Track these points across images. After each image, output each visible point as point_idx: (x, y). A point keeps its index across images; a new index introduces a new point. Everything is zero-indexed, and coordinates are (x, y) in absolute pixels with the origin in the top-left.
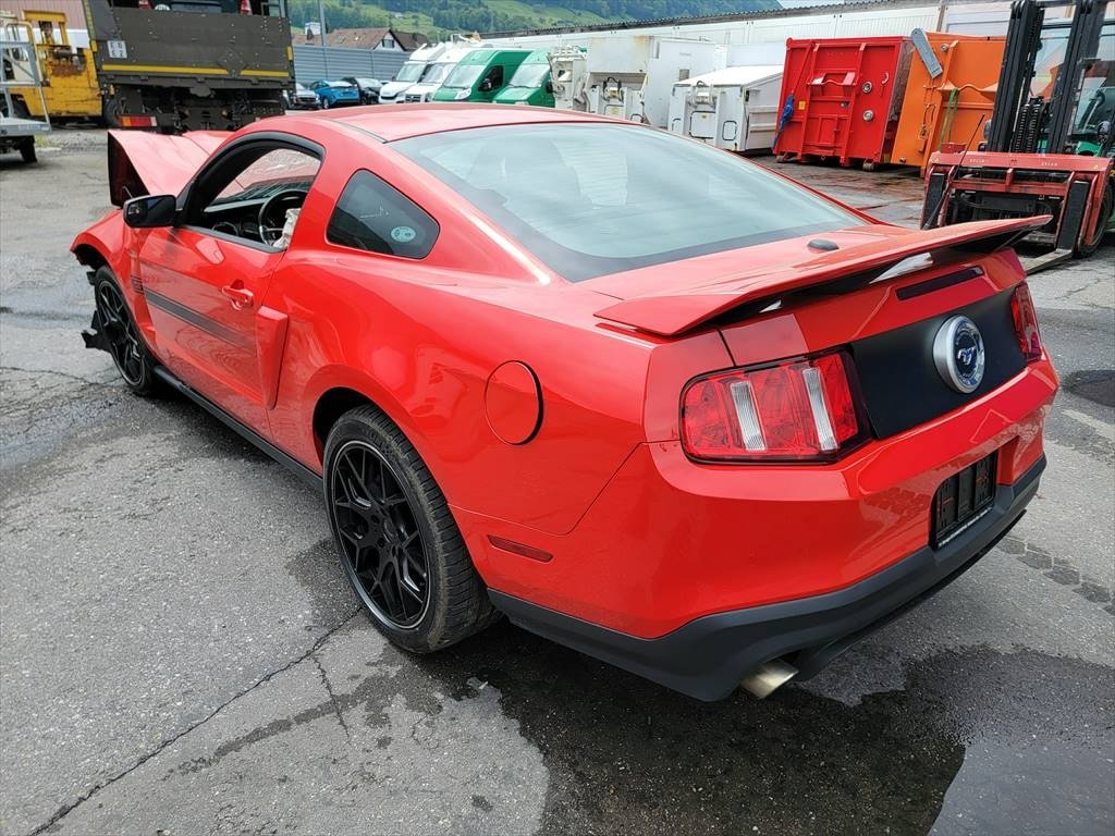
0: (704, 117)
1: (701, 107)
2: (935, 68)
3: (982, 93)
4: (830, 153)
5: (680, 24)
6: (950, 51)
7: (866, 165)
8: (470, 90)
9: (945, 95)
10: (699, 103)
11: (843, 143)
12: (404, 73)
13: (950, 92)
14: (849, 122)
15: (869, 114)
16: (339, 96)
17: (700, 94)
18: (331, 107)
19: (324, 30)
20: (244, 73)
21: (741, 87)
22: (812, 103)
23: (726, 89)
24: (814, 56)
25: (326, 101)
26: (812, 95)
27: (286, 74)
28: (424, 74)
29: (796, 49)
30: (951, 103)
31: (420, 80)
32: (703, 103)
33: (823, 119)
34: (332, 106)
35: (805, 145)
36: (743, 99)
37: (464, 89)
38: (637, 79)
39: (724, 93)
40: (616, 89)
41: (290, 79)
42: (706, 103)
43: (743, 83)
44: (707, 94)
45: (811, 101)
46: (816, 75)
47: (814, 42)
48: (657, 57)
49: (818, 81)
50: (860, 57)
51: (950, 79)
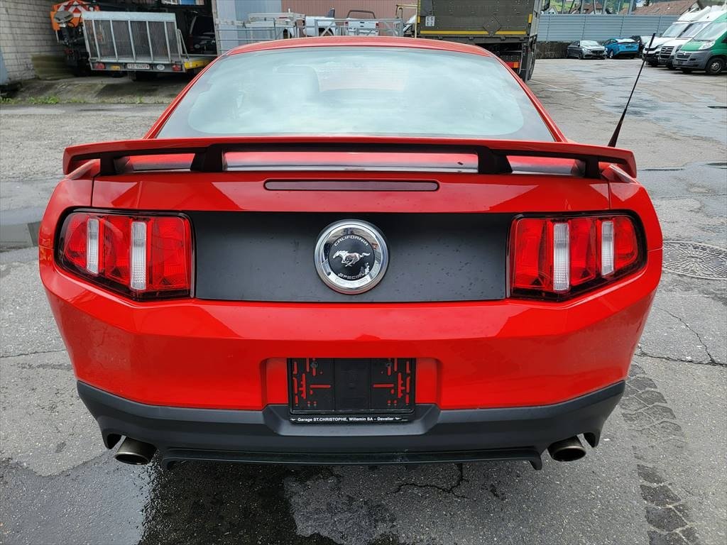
8: (714, 42)
12: (671, 31)
16: (622, 49)
18: (614, 58)
19: (631, 9)
20: (497, 33)
25: (612, 53)
27: (524, 33)
28: (685, 31)
31: (679, 36)
34: (616, 57)
37: (710, 41)
41: (526, 36)
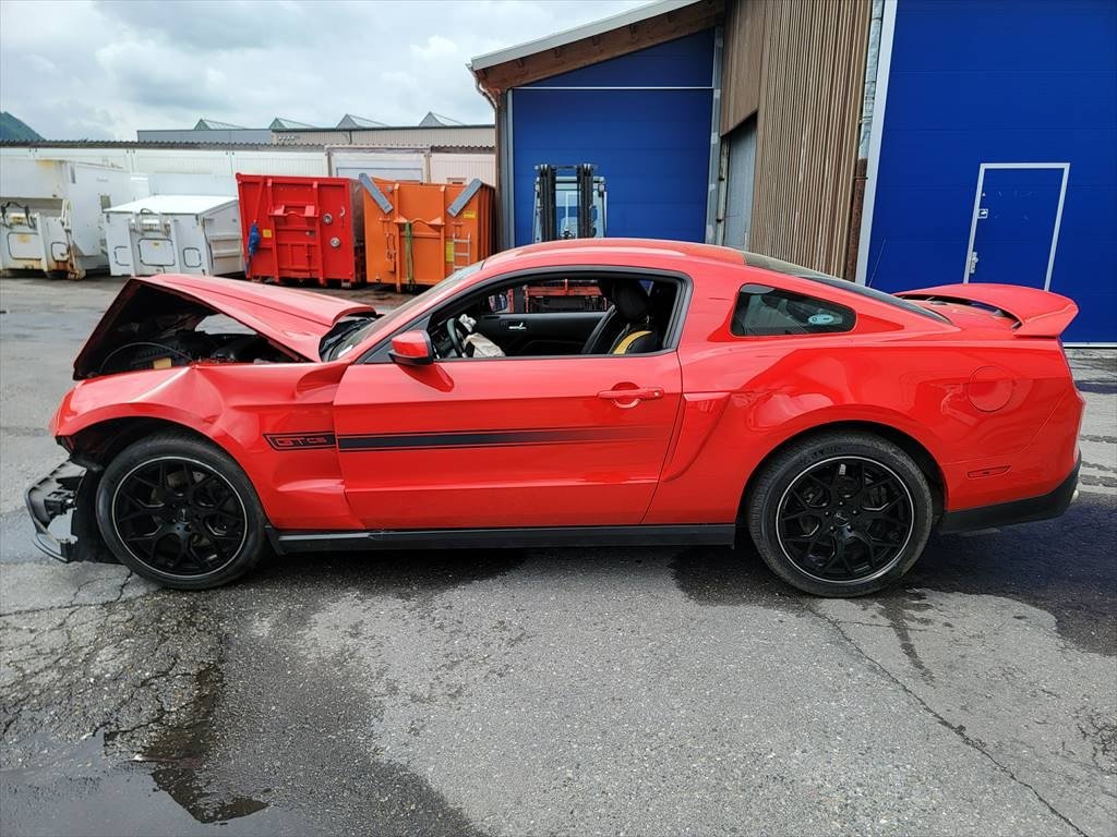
0: (156, 244)
1: (151, 235)
2: (386, 205)
3: (431, 226)
4: (307, 275)
5: (39, 146)
6: (396, 192)
7: (344, 284)
9: (401, 227)
10: (146, 230)
11: (319, 266)
13: (404, 224)
14: (319, 248)
15: (335, 242)
17: (145, 222)
21: (197, 216)
22: (277, 232)
23: (177, 217)
24: (270, 191)
26: (276, 224)
29: (247, 184)
30: (407, 232)
32: (151, 230)
33: (292, 245)
35: (280, 269)
36: (200, 227)
38: (52, 205)
39: (175, 221)
40: (23, 215)
42: (158, 231)
43: (197, 212)
44: (157, 222)
45: (277, 230)
46: (275, 206)
47: (266, 178)
48: (74, 182)
49: (279, 212)
50: (316, 193)
51: (401, 214)
